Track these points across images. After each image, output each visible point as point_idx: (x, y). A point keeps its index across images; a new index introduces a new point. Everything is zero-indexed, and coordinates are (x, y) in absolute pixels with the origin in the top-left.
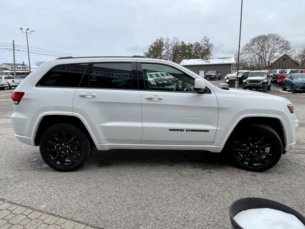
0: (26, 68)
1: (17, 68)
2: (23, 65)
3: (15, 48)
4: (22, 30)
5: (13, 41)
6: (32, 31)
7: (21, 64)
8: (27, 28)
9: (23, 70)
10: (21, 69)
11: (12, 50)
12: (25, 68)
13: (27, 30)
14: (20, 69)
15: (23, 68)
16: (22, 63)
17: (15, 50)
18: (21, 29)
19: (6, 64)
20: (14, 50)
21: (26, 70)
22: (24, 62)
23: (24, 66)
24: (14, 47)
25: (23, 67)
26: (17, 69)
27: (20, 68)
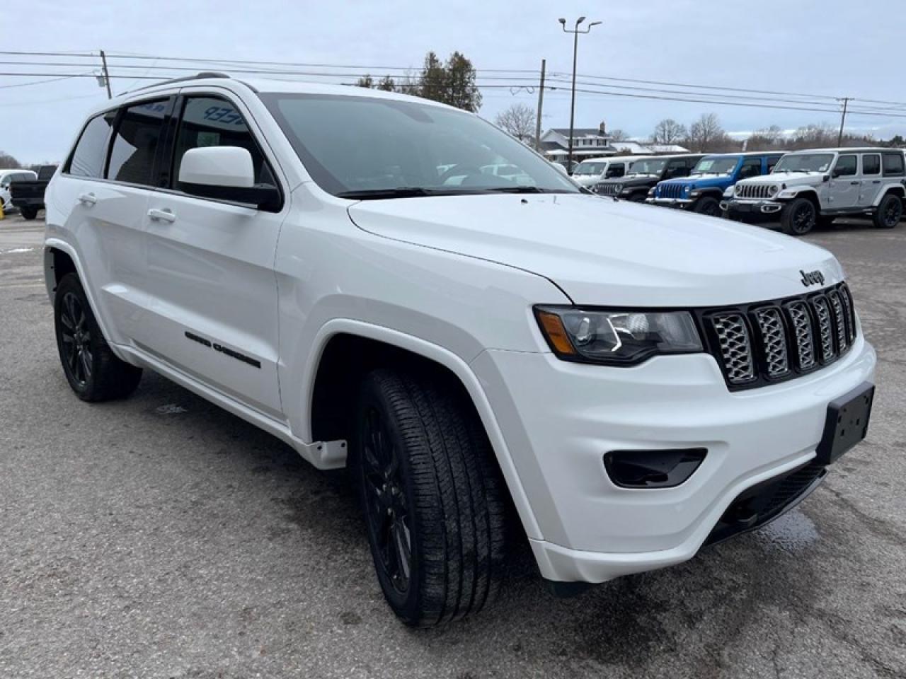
0: (608, 143)
1: (584, 141)
2: (602, 132)
3: (546, 84)
4: (564, 26)
5: (544, 61)
6: (593, 24)
7: (597, 130)
8: (578, 18)
9: (599, 147)
10: (594, 145)
11: (539, 89)
12: (605, 141)
13: (579, 22)
14: (591, 143)
15: (598, 140)
16: (598, 128)
17: (544, 89)
18: (563, 21)
19: (557, 131)
20: (542, 87)
21: (607, 146)
22: (605, 122)
23: (603, 136)
24: (543, 80)
25: (599, 137)
26: (584, 143)
27: (591, 141)
